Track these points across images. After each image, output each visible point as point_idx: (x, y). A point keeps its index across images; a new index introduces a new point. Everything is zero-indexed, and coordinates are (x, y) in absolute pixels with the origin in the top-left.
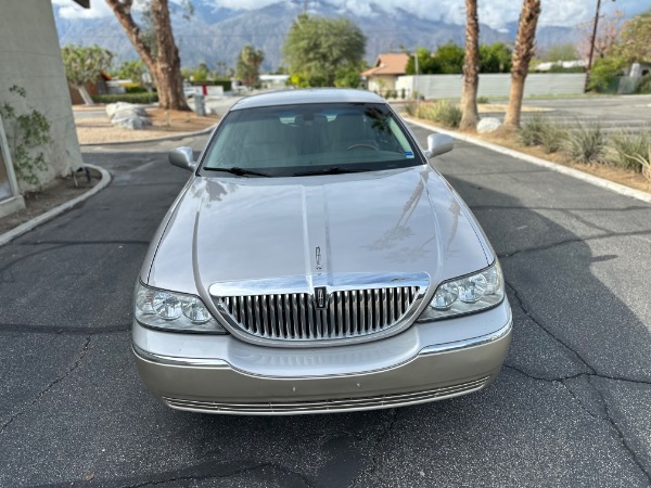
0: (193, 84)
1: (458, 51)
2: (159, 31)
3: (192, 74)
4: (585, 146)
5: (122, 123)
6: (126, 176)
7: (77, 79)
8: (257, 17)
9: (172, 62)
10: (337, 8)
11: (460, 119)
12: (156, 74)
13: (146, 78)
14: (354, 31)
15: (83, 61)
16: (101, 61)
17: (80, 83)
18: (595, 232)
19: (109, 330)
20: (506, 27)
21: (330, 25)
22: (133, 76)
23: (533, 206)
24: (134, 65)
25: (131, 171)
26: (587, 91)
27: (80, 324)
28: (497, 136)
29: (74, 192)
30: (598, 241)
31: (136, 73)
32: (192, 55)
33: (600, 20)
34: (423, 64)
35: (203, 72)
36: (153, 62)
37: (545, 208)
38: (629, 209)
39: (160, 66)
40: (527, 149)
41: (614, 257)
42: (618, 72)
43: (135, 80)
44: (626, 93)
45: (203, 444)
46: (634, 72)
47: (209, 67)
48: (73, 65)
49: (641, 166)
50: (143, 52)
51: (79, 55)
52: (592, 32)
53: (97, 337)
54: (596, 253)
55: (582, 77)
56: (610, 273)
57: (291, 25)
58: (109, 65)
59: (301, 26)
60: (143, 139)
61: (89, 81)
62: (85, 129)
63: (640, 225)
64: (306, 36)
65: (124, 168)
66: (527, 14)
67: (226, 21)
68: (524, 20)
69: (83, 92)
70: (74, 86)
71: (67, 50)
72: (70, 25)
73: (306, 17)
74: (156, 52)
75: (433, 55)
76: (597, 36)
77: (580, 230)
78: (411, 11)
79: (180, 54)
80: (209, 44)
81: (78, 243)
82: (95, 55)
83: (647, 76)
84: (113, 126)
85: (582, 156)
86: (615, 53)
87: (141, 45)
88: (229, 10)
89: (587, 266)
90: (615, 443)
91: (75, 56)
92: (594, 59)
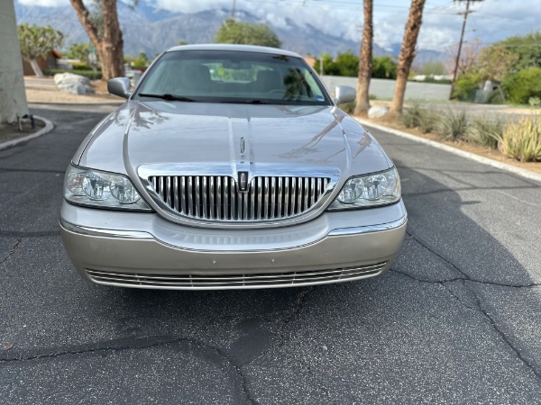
0: (133, 68)
1: (354, 58)
2: (107, 15)
3: (133, 61)
4: (453, 127)
5: (68, 88)
6: (68, 127)
7: (30, 53)
8: (192, 20)
9: (116, 43)
10: (259, 19)
11: (354, 106)
12: (101, 52)
13: (92, 57)
14: (271, 36)
15: (36, 38)
16: (52, 40)
17: (32, 57)
18: (463, 186)
19: (41, 235)
20: (391, 47)
21: (252, 30)
22: (80, 56)
23: (413, 166)
24: (82, 47)
25: (74, 123)
26: (451, 98)
27: (12, 229)
28: (384, 120)
29: (18, 134)
30: (466, 191)
31: (83, 54)
32: (134, 46)
33: (464, 45)
34: (326, 67)
35: (143, 60)
36: (100, 41)
37: (422, 169)
38: (488, 172)
39: (105, 45)
40: (407, 130)
41: (478, 202)
42: (475, 86)
43: (82, 59)
44: (480, 103)
45: (124, 323)
46: (487, 87)
47: (148, 56)
48: (27, 40)
49: (497, 142)
50: (91, 32)
51: (33, 33)
52: (457, 54)
53: (28, 239)
54: (464, 199)
55: (448, 87)
56: (477, 213)
57: (220, 27)
58: (59, 43)
59: (228, 29)
60: (86, 102)
61: (40, 56)
62: (33, 91)
63: (497, 183)
64: (232, 36)
65: (67, 121)
66: (412, 24)
67: (165, 20)
68: (409, 29)
69: (34, 65)
70: (27, 59)
71: (22, 27)
72: (26, 11)
73: (232, 21)
74: (103, 33)
75: (334, 61)
76: (461, 57)
77: (451, 184)
78: (318, 27)
79: (124, 37)
80: (150, 38)
81: (18, 170)
82: (47, 34)
83: (496, 91)
84: (59, 90)
85: (451, 135)
86: (474, 71)
87: (90, 26)
88: (168, 12)
89: (458, 207)
90: (487, 327)
91: (29, 33)
92: (457, 74)
